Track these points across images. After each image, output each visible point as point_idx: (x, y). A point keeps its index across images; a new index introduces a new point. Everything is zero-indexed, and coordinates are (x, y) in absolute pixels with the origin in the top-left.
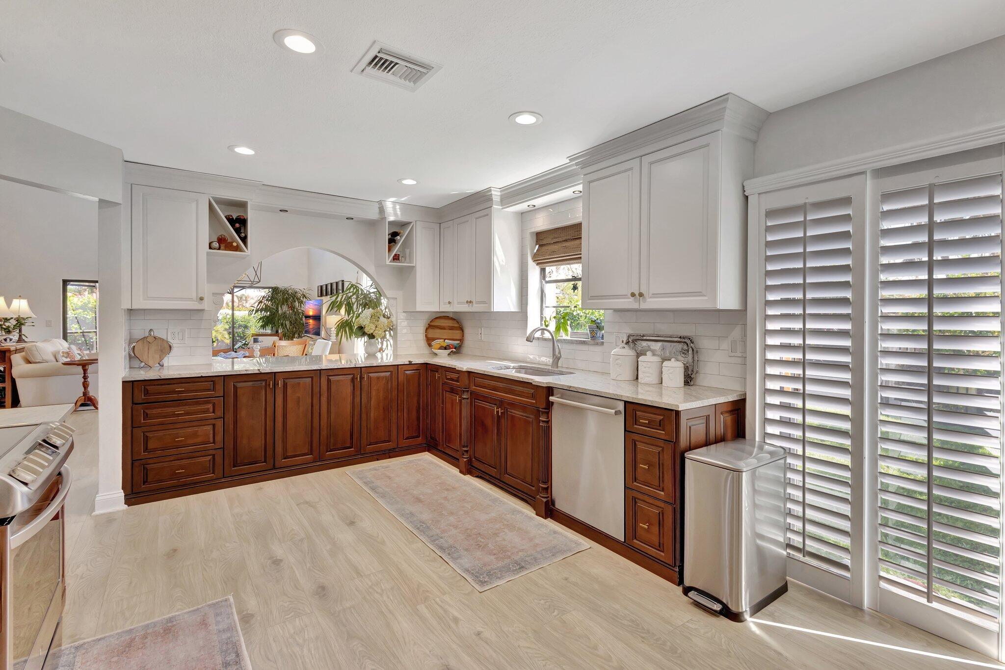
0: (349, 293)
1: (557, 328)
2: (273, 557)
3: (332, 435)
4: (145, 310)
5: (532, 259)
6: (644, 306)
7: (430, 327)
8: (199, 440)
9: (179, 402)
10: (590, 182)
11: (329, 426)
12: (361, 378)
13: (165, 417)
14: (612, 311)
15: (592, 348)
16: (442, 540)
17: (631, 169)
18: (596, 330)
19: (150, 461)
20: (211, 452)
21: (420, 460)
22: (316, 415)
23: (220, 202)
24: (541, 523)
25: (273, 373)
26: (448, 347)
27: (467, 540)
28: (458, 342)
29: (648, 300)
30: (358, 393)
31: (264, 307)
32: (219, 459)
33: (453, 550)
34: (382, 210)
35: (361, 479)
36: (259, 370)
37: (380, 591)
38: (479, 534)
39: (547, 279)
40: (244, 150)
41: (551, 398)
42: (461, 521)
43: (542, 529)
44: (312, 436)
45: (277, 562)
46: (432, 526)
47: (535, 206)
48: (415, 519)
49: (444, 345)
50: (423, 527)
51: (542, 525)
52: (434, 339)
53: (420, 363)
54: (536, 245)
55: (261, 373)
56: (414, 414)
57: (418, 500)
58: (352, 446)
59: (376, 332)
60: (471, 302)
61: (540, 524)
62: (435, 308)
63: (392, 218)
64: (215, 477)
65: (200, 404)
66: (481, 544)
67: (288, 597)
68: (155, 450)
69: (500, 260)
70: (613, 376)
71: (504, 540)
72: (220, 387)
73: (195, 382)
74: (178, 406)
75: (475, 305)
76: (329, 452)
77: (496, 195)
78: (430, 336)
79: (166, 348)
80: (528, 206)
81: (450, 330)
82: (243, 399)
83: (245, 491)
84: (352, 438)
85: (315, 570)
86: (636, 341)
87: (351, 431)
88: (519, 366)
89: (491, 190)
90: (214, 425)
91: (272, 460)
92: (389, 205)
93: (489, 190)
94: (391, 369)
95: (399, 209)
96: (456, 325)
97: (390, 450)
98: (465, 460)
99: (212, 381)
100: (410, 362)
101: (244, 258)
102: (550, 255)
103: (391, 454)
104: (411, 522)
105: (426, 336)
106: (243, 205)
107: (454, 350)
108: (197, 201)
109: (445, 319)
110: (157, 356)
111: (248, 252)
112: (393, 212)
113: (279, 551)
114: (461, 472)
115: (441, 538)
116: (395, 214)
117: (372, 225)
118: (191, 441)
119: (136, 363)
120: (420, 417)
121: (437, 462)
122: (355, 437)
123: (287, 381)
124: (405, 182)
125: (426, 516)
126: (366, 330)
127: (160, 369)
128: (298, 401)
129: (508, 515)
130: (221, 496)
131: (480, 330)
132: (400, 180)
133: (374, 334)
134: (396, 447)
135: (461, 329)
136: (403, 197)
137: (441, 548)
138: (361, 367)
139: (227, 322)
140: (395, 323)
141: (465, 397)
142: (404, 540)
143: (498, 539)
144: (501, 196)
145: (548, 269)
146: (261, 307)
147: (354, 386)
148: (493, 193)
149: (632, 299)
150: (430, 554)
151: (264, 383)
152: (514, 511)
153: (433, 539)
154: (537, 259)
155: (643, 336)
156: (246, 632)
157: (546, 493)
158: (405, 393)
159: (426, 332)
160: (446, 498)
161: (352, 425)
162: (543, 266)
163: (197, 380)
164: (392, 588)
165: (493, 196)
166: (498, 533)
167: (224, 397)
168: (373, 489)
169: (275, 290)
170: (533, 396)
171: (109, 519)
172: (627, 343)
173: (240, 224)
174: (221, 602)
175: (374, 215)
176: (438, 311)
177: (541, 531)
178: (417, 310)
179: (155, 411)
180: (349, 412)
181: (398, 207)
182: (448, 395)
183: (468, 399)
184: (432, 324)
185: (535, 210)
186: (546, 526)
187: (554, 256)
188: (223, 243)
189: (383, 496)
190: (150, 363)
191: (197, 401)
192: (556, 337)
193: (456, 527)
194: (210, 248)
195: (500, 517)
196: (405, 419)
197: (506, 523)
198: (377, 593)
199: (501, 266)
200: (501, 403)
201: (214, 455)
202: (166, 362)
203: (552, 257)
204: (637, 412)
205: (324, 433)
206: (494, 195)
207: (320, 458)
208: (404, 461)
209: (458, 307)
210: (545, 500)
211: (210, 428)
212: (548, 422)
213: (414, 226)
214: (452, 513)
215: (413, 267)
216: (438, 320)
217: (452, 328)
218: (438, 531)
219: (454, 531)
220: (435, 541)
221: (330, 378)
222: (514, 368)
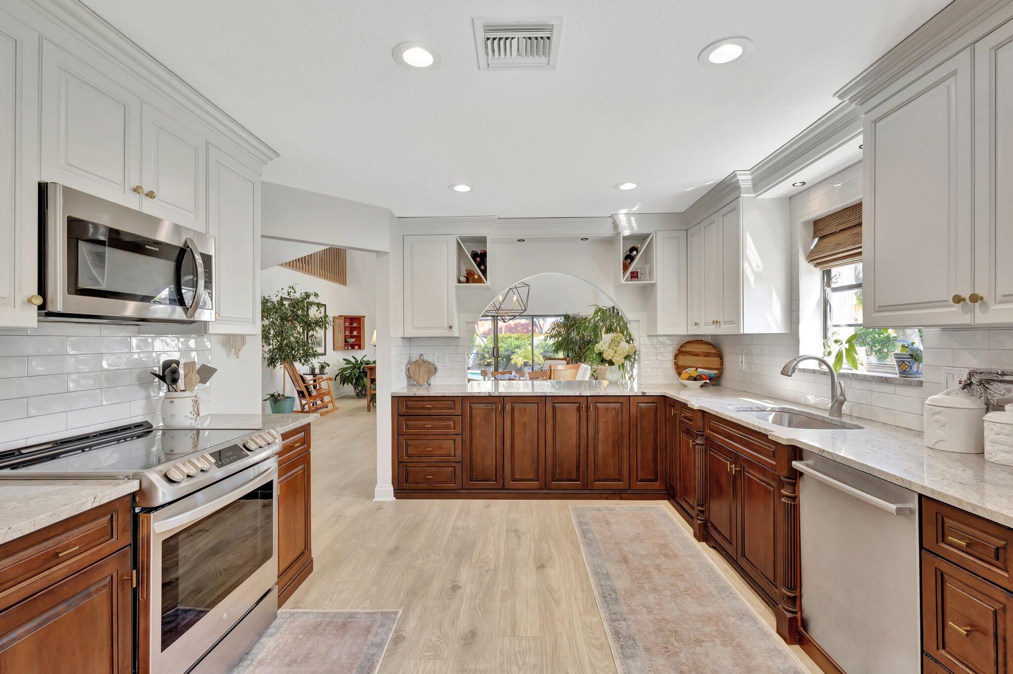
0: (598, 316)
1: (838, 357)
2: (456, 582)
3: (557, 464)
4: (419, 338)
5: (807, 258)
6: (982, 318)
7: (681, 352)
8: (443, 452)
9: (429, 416)
10: (875, 122)
11: (554, 454)
12: (587, 408)
13: (419, 428)
14: (938, 329)
15: (902, 391)
16: (624, 623)
17: (954, 73)
18: (909, 362)
19: (410, 465)
20: (454, 464)
21: (652, 509)
22: (542, 441)
23: (466, 240)
24: (779, 648)
25: (502, 396)
26: (698, 377)
27: (656, 635)
28: (716, 372)
29: (993, 308)
30: (584, 423)
31: (556, 333)
32: (458, 472)
33: (630, 642)
34: (616, 226)
35: (578, 517)
36: (489, 393)
37: (520, 663)
38: (676, 632)
39: (833, 286)
40: (462, 188)
41: (796, 464)
42: (661, 605)
43: (776, 660)
44: (538, 463)
45: (455, 588)
46: (621, 600)
47: (804, 183)
48: (608, 583)
49: (695, 374)
50: (610, 597)
51: (779, 652)
52: (685, 367)
53: (655, 395)
54: (814, 238)
55: (491, 396)
56: (650, 453)
57: (625, 560)
58: (579, 478)
59: (615, 358)
60: (717, 322)
61: (778, 651)
62: (683, 330)
63: (627, 233)
64: (455, 488)
65: (445, 420)
66: (670, 648)
67: (441, 632)
68: (413, 456)
69: (754, 265)
70: (929, 440)
71: (707, 655)
72: (458, 406)
73: (440, 401)
74: (428, 420)
75: (722, 326)
76: (555, 481)
77: (745, 180)
78: (681, 363)
79: (432, 370)
80: (793, 185)
81: (706, 357)
82: (477, 420)
83: (477, 505)
84: (578, 471)
85: (479, 610)
86: (989, 383)
87: (578, 463)
88: (780, 408)
89: (735, 176)
90: (454, 440)
91: (502, 480)
92: (622, 219)
93: (734, 175)
94: (621, 400)
95: (635, 220)
96: (713, 351)
97: (620, 490)
98: (699, 522)
99: (453, 401)
100: (643, 393)
101: (488, 288)
102: (833, 249)
103: (623, 495)
104: (601, 585)
105: (676, 363)
106: (483, 240)
107: (708, 381)
108: (447, 242)
109: (699, 343)
110: (426, 377)
111: (488, 283)
112: (628, 226)
113: (465, 576)
114: (695, 535)
115: (625, 620)
116: (631, 227)
117: (610, 241)
118: (438, 452)
119: (412, 381)
120: (657, 458)
121: (672, 515)
122: (581, 469)
123: (514, 405)
124: (623, 187)
125: (622, 584)
126: (604, 356)
127: (428, 388)
128: (525, 425)
129: (731, 618)
130: (457, 504)
131: (740, 357)
132: (617, 186)
133: (613, 361)
134: (627, 487)
135: (721, 357)
136: (634, 206)
137: (617, 634)
138: (587, 396)
139: (543, 347)
140: (637, 348)
141: (698, 442)
142: (581, 607)
143: (699, 650)
144: (753, 179)
145: (834, 271)
146: (554, 333)
147: (580, 416)
148: (739, 177)
149: (957, 308)
150: (599, 637)
151: (494, 406)
152: (744, 615)
153: (614, 618)
154: (814, 258)
155: (1003, 374)
156: (391, 653)
157: (792, 605)
158: (639, 428)
159: (675, 359)
160: (658, 567)
161: (579, 457)
162: (826, 267)
163: (441, 399)
164: (535, 666)
165: (741, 183)
166: (703, 641)
167: (462, 415)
168: (584, 533)
169: (567, 317)
170: (773, 456)
171: (380, 506)
172: (967, 385)
173: (481, 258)
174: (392, 613)
175: (608, 232)
176: (686, 334)
177: (773, 661)
178: (659, 333)
179: (412, 423)
180: (575, 443)
181: (633, 219)
182: (684, 437)
183: (702, 445)
184: (684, 349)
185: (807, 189)
186: (786, 657)
187: (838, 251)
188: (470, 278)
189: (589, 543)
190: (421, 382)
191: (442, 417)
192: (836, 371)
193: (650, 611)
194: (459, 282)
195: (717, 617)
196: (639, 457)
197: (722, 628)
198: (517, 665)
199: (757, 276)
200: (736, 458)
201: (454, 467)
202: (433, 381)
203: (835, 252)
204: (945, 519)
205: (550, 461)
206: (742, 180)
207: (545, 486)
208: (635, 506)
209: (707, 330)
210: (789, 615)
211: (451, 442)
212: (795, 498)
213: (654, 238)
214: (655, 590)
215: (654, 284)
216: (691, 345)
217: (707, 355)
218: (625, 609)
219: (645, 616)
220: (613, 621)
221: (556, 405)
222: (772, 410)
